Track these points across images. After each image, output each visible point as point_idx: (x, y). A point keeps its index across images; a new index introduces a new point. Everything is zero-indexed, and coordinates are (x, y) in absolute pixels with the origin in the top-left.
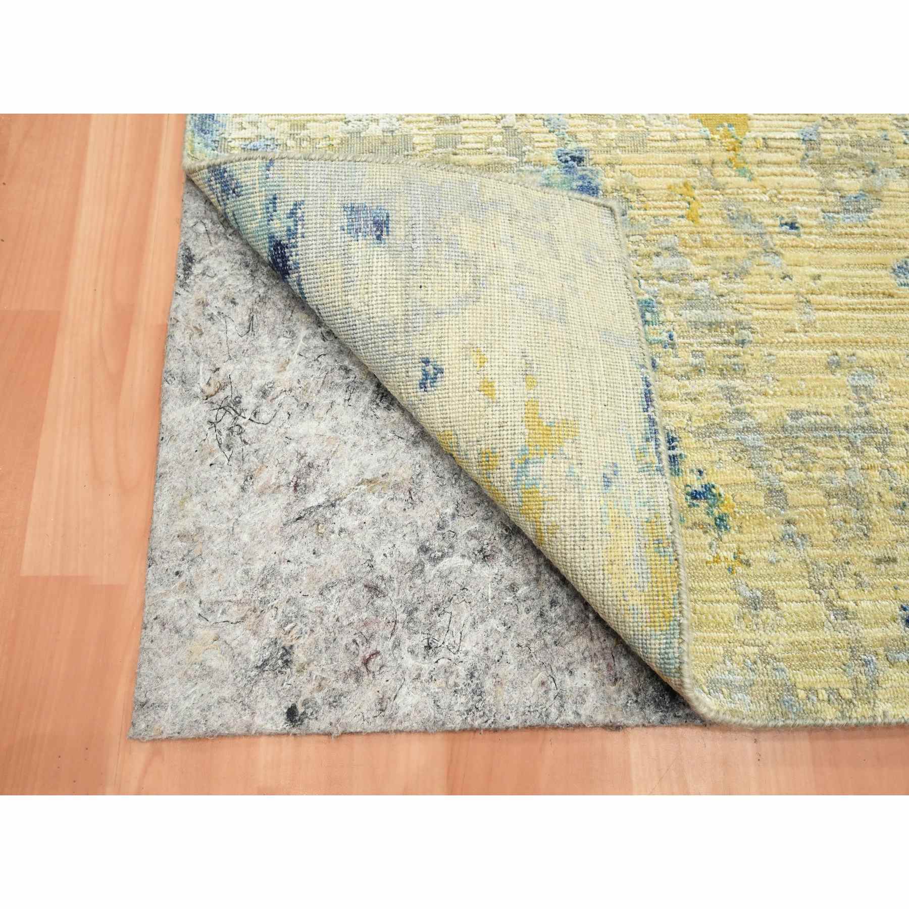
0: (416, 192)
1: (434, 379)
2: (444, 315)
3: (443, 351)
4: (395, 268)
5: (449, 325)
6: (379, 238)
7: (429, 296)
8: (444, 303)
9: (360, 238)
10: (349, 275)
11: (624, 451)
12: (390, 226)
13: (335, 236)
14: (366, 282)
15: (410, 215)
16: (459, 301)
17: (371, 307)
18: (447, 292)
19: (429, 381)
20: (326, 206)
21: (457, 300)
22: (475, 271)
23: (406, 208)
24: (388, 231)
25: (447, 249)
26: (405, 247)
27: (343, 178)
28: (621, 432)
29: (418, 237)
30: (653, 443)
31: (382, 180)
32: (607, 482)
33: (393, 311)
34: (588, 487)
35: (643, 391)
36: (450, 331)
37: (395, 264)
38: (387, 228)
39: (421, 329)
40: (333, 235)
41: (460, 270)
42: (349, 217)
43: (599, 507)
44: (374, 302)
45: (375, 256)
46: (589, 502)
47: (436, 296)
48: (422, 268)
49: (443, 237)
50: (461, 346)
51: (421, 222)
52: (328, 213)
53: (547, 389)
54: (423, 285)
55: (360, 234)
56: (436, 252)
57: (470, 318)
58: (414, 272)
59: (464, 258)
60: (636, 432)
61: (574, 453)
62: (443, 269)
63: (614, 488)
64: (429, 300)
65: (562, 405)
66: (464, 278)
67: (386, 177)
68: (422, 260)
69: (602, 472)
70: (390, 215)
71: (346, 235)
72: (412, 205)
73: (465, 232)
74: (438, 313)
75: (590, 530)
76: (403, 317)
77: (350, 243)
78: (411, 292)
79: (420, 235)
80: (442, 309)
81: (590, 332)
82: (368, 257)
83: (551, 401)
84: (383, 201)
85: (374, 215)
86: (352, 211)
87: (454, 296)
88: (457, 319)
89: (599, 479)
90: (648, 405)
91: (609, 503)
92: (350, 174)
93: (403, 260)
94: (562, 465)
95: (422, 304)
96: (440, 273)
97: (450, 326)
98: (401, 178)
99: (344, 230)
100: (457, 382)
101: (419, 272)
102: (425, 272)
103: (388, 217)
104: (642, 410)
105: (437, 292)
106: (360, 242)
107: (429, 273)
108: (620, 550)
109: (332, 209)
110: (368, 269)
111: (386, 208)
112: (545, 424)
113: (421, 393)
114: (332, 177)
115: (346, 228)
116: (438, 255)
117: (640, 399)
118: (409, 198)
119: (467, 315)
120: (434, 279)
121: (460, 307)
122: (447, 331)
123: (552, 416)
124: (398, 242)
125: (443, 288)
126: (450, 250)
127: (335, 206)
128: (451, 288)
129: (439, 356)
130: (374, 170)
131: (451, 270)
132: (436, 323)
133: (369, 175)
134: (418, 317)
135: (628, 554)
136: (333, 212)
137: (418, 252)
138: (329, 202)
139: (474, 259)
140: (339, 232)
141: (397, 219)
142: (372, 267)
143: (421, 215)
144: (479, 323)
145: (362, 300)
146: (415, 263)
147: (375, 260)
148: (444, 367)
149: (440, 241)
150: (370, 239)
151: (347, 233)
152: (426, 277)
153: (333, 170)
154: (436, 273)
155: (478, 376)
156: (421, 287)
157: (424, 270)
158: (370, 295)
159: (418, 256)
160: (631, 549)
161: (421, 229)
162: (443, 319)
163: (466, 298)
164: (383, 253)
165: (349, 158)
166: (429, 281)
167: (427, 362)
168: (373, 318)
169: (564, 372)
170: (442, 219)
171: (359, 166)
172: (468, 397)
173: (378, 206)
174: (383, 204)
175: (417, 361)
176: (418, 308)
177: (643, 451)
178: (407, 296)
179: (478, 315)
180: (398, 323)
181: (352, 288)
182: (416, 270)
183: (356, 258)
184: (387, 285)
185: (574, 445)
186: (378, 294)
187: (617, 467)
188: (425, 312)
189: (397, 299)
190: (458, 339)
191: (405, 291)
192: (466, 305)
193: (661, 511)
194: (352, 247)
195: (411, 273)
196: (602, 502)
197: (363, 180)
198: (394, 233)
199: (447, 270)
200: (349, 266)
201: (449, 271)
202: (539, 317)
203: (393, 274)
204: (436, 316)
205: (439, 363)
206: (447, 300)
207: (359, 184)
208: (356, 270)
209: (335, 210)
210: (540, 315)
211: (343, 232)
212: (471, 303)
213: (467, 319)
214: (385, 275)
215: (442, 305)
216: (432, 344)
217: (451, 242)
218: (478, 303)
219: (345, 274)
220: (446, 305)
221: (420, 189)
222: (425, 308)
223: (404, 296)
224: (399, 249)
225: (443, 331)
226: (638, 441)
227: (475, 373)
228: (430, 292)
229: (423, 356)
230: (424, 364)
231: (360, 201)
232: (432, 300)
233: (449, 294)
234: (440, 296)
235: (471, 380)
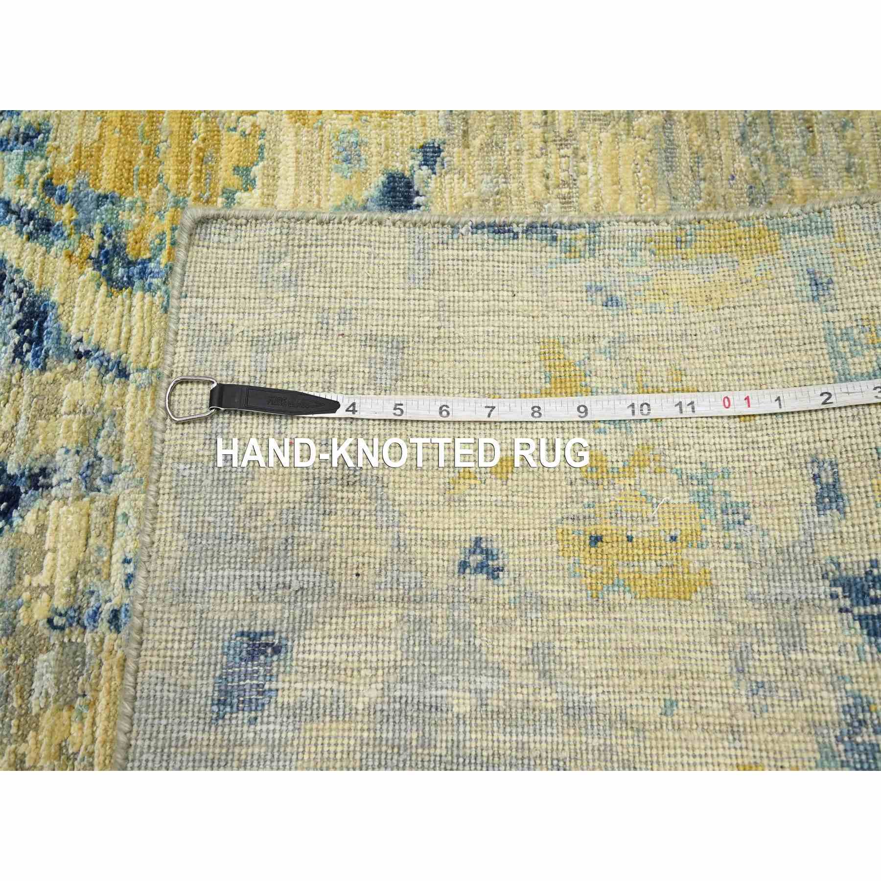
0: (201, 580)
1: (488, 553)
2: (402, 536)
3: (452, 538)
4: (327, 620)
5: (416, 528)
6: (277, 650)
7: (372, 560)
8: (384, 536)
9: (274, 686)
10: (328, 706)
11: (569, 274)
12: (258, 630)
13: (264, 736)
14: (342, 672)
15: (243, 593)
16: (382, 511)
17: (380, 664)
18: (368, 531)
19: (490, 563)
20: (210, 756)
21: (379, 514)
22: (334, 482)
23: (230, 600)
24: (267, 634)
25: (302, 528)
26: (295, 602)
27: (164, 722)
28: (544, 275)
29: (281, 580)
30: (559, 231)
31: (176, 645)
32: (611, 302)
33: (390, 623)
34: (621, 329)
35: (491, 235)
36: (424, 526)
37: (321, 620)
38: (261, 635)
39: (419, 575)
40: (261, 740)
41: (333, 506)
42: (235, 709)
43: (644, 316)
44: (374, 658)
45: (306, 656)
46: (641, 329)
47: (373, 548)
48: (331, 571)
49: (284, 535)
50: (447, 508)
51: (256, 573)
52: (224, 751)
53: (502, 380)
54: (355, 572)
55: (267, 687)
56: (307, 548)
57: (408, 492)
58: (336, 585)
59: (315, 499)
60: (543, 254)
61: (581, 345)
62: (333, 536)
63: (618, 293)
64: (378, 561)
65: (522, 359)
66: (345, 501)
67: (170, 638)
68: (318, 573)
69: (600, 308)
70: (240, 629)
71: (266, 713)
72: (225, 589)
73: (273, 495)
74: (399, 545)
75: (674, 328)
76: (400, 605)
77: (280, 705)
78: (365, 592)
79: (278, 576)
80: (393, 538)
81: (412, 302)
82: (306, 670)
83: (517, 375)
84: (214, 643)
85: (237, 660)
86: (224, 704)
87: (374, 518)
88: (408, 514)
89: (610, 313)
90: (509, 231)
91: (639, 302)
92: (157, 709)
93: (315, 604)
94: (598, 363)
95: (383, 572)
96: (339, 542)
97: (419, 525)
98: (173, 609)
99: (256, 718)
100: (494, 515)
101: (337, 578)
102: (337, 566)
103: (242, 634)
104: (515, 241)
105: (367, 547)
106: (280, 685)
107: (338, 560)
108: (693, 290)
109: (219, 742)
110: (324, 670)
111: (227, 636)
112: (548, 386)
113: (505, 578)
114: (160, 744)
115: (253, 714)
116: (311, 544)
117: (501, 242)
118: (212, 594)
119: (402, 497)
120: (347, 551)
121: (391, 508)
122: (424, 531)
123: (538, 375)
124: (286, 615)
125: (361, 536)
126: (303, 522)
127: (212, 737)
128: (362, 523)
129: (458, 545)
130: (154, 659)
131: (333, 523)
132: (413, 549)
133: (164, 670)
134: (401, 580)
135: (697, 280)
136: (222, 740)
137: (306, 578)
138: (204, 749)
139: (316, 482)
140: (258, 728)
141: (247, 616)
142: (321, 661)
143: (244, 573)
144: (414, 479)
145: (368, 680)
146: (323, 585)
147: (312, 657)
148: (473, 536)
149: (290, 541)
150: (278, 666)
151: (262, 711)
152: (344, 565)
153: (147, 743)
154: (338, 548)
155: (488, 481)
156: (358, 575)
157: (334, 569)
158: (363, 665)
159: (311, 579)
160: (691, 277)
161: (268, 574)
162: (408, 537)
163: (376, 498)
164: (302, 642)
165: (128, 709)
166: (349, 560)
167: (464, 565)
168: (395, 661)
169: (476, 352)
170: (252, 535)
171: (144, 690)
172: (515, 499)
173: (223, 654)
174: (220, 644)
175: (462, 583)
176: (389, 579)
177: (569, 249)
178: (371, 598)
179: (403, 480)
180: (409, 615)
181: (348, 700)
182: (333, 582)
183: (304, 693)
184: (352, 633)
185: (571, 346)
186: (364, 650)
187: (591, 287)
188: (395, 567)
189: (373, 615)
190: (436, 514)
191: (362, 601)
192: (388, 499)
193: (644, 234)
194: (286, 700)
195: (336, 591)
196: (639, 311)
197: (172, 681)
198: (271, 622)
199: (333, 529)
200: (315, 706)
201: (336, 526)
202: (399, 383)
203: (337, 623)
204: (402, 549)
205: (467, 546)
206: (379, 531)
207: (178, 689)
208: (322, 692)
209: (219, 737)
210: (396, 380)
211: (259, 720)
212: (385, 490)
213: (408, 498)
214: (336, 637)
215: (387, 539)
216: (441, 556)
217: (290, 521)
218: (385, 479)
219: (324, 715)
220: (387, 532)
221: (196, 573)
222: (389, 567)
223: (370, 604)
224: (298, 612)
225: (424, 537)
226: (555, 252)
227: (483, 486)
228: (366, 560)
229: (456, 570)
230: (468, 571)
231: (209, 688)
232: (378, 555)
233: (370, 527)
234: (373, 541)
235: (493, 493)
